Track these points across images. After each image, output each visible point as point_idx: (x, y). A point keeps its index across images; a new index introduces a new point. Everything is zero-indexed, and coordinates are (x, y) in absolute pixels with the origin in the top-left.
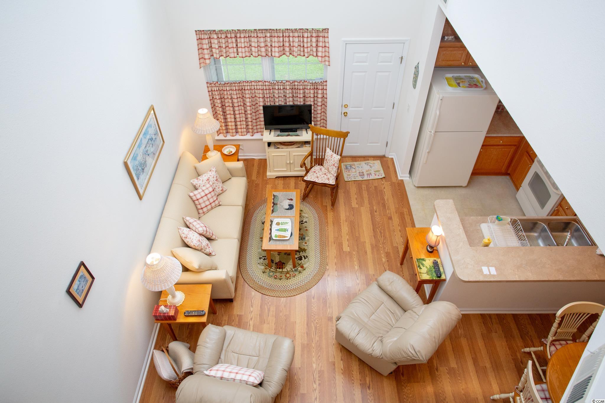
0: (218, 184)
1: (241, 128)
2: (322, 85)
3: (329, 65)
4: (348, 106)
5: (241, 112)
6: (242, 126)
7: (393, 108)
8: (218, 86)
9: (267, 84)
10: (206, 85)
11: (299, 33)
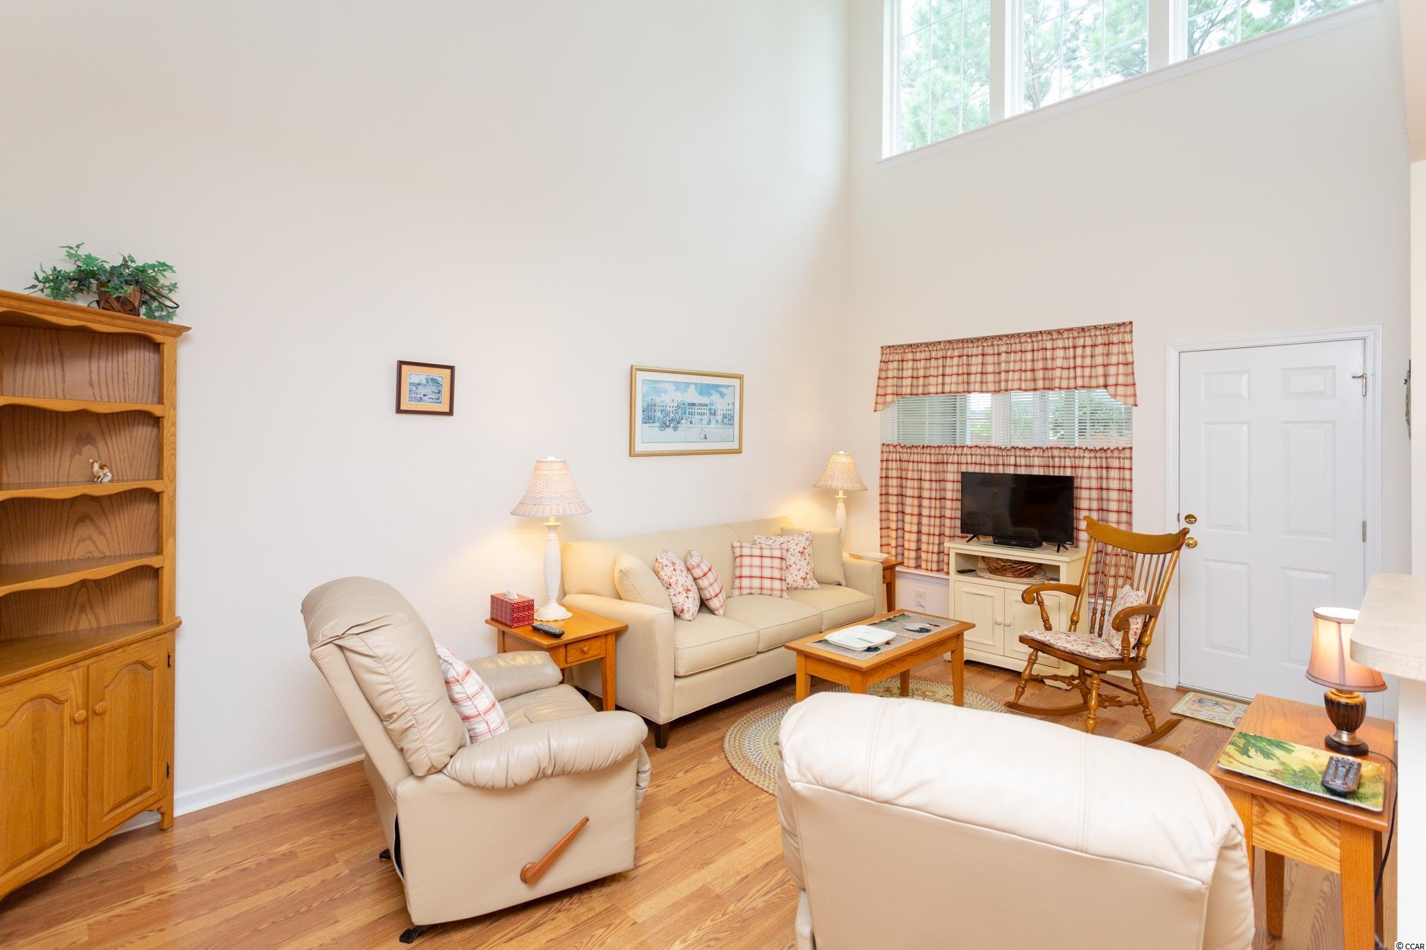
0: (802, 563)
1: (928, 552)
2: (1119, 458)
3: (1136, 405)
4: (1195, 521)
5: (933, 514)
6: (931, 546)
7: (1364, 540)
8: (900, 452)
9: (992, 451)
10: (878, 449)
11: (1066, 341)
